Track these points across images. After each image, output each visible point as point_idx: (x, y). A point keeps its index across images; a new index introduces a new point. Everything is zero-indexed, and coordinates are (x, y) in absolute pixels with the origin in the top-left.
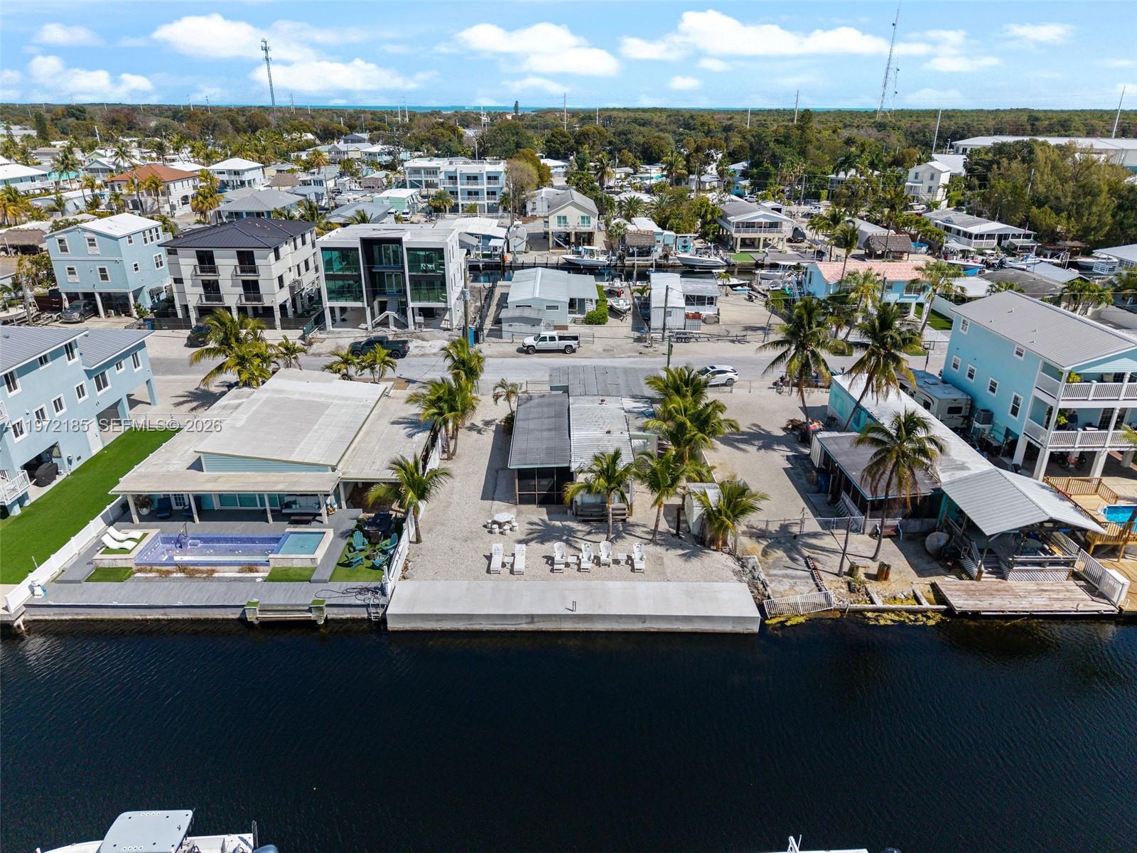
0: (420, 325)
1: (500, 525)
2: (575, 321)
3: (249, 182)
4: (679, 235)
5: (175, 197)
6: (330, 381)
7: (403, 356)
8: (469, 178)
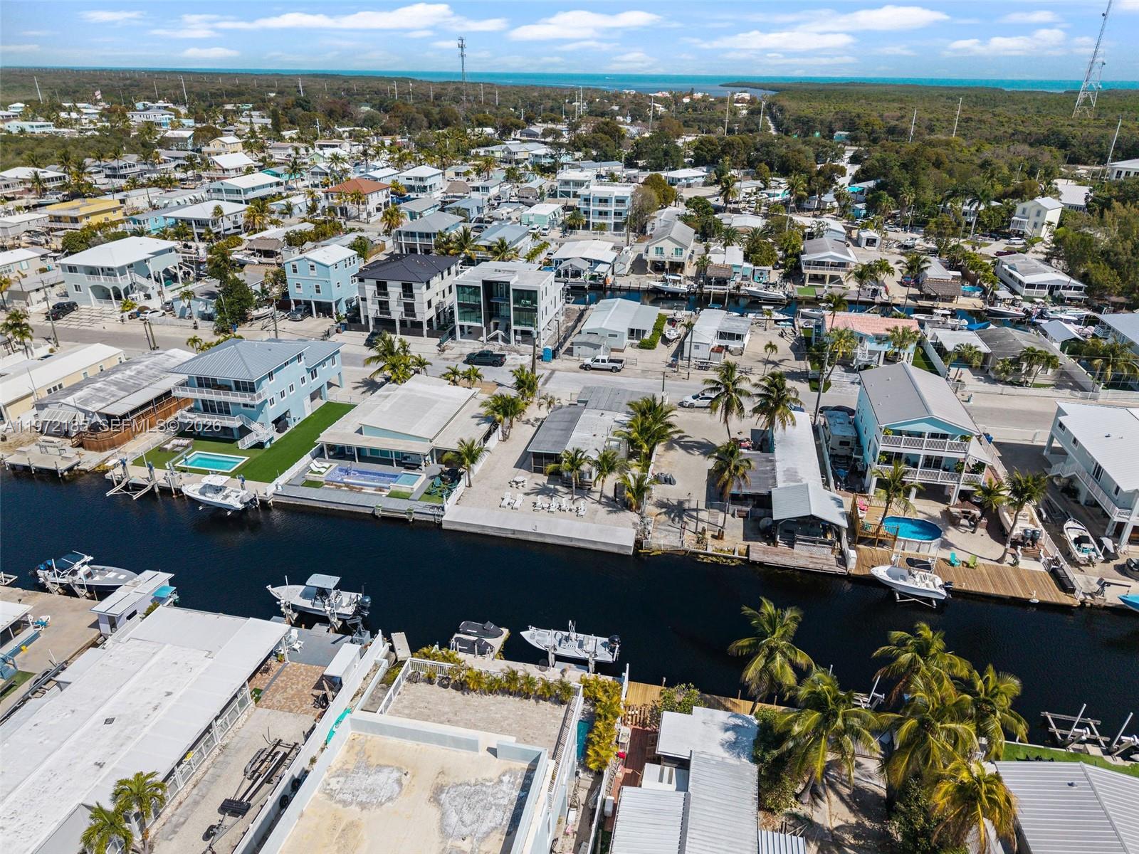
0: (519, 342)
1: (517, 483)
2: (632, 345)
3: (431, 186)
4: (756, 268)
5: (371, 206)
6: (442, 385)
7: (501, 365)
8: (600, 201)
